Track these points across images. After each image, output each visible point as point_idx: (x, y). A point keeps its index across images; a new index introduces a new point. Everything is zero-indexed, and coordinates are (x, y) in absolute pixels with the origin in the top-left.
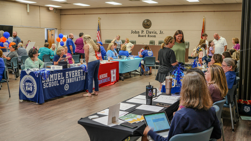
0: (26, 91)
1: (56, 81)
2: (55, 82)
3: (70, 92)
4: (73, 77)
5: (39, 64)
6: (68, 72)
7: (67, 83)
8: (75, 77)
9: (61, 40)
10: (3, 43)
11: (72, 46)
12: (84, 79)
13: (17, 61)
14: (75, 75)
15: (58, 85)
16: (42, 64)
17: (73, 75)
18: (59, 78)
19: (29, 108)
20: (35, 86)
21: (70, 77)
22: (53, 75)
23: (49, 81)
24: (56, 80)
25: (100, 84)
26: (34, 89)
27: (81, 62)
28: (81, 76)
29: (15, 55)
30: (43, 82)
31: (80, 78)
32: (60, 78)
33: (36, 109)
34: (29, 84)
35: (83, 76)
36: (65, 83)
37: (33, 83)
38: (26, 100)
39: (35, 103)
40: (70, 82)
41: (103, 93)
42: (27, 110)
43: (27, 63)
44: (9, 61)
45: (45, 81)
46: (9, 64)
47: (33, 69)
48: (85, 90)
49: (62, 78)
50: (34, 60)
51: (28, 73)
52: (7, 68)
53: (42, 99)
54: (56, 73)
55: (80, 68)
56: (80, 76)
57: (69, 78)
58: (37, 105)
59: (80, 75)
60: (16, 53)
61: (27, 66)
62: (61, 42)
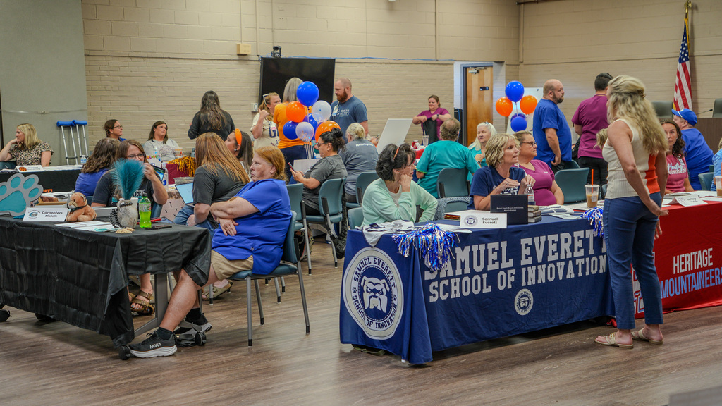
0: (365, 310)
1: (480, 274)
2: (476, 280)
3: (540, 324)
4: (551, 262)
5: (418, 206)
6: (528, 241)
7: (524, 284)
8: (560, 260)
9: (516, 107)
10: (295, 123)
11: (555, 133)
12: (601, 271)
13: (341, 193)
14: (559, 250)
15: (487, 290)
16: (427, 206)
17: (550, 253)
18: (494, 262)
19: (374, 378)
20: (398, 291)
21: (540, 260)
22: (467, 249)
23: (451, 273)
24: (478, 269)
25: (678, 294)
26: (395, 306)
27: (590, 197)
28: (588, 259)
29: (334, 170)
30: (428, 276)
31: (584, 266)
32: (497, 263)
33: (397, 386)
34: (375, 285)
35: (595, 258)
36: (517, 285)
37: (390, 278)
38: (365, 345)
39: (394, 362)
40: (539, 282)
41: (689, 337)
42: (365, 386)
43: (371, 203)
44: (314, 191)
45: (436, 273)
46: (312, 205)
47: (392, 223)
48: (602, 320)
49: (504, 265)
50: (396, 191)
51: (372, 238)
52: (305, 220)
53: (424, 347)
54: (479, 243)
55: (584, 224)
56: (584, 257)
57: (535, 263)
58: (405, 367)
59: (582, 253)
60: (340, 162)
61: (371, 212)
62: (515, 116)
